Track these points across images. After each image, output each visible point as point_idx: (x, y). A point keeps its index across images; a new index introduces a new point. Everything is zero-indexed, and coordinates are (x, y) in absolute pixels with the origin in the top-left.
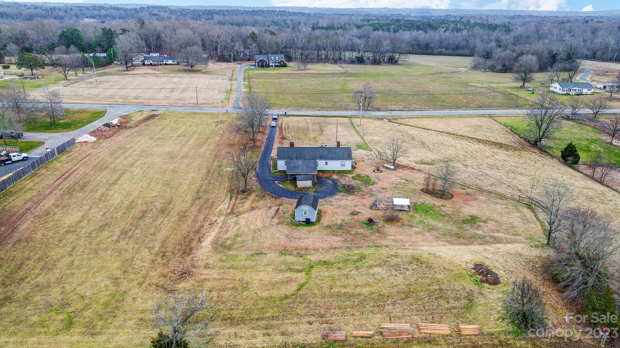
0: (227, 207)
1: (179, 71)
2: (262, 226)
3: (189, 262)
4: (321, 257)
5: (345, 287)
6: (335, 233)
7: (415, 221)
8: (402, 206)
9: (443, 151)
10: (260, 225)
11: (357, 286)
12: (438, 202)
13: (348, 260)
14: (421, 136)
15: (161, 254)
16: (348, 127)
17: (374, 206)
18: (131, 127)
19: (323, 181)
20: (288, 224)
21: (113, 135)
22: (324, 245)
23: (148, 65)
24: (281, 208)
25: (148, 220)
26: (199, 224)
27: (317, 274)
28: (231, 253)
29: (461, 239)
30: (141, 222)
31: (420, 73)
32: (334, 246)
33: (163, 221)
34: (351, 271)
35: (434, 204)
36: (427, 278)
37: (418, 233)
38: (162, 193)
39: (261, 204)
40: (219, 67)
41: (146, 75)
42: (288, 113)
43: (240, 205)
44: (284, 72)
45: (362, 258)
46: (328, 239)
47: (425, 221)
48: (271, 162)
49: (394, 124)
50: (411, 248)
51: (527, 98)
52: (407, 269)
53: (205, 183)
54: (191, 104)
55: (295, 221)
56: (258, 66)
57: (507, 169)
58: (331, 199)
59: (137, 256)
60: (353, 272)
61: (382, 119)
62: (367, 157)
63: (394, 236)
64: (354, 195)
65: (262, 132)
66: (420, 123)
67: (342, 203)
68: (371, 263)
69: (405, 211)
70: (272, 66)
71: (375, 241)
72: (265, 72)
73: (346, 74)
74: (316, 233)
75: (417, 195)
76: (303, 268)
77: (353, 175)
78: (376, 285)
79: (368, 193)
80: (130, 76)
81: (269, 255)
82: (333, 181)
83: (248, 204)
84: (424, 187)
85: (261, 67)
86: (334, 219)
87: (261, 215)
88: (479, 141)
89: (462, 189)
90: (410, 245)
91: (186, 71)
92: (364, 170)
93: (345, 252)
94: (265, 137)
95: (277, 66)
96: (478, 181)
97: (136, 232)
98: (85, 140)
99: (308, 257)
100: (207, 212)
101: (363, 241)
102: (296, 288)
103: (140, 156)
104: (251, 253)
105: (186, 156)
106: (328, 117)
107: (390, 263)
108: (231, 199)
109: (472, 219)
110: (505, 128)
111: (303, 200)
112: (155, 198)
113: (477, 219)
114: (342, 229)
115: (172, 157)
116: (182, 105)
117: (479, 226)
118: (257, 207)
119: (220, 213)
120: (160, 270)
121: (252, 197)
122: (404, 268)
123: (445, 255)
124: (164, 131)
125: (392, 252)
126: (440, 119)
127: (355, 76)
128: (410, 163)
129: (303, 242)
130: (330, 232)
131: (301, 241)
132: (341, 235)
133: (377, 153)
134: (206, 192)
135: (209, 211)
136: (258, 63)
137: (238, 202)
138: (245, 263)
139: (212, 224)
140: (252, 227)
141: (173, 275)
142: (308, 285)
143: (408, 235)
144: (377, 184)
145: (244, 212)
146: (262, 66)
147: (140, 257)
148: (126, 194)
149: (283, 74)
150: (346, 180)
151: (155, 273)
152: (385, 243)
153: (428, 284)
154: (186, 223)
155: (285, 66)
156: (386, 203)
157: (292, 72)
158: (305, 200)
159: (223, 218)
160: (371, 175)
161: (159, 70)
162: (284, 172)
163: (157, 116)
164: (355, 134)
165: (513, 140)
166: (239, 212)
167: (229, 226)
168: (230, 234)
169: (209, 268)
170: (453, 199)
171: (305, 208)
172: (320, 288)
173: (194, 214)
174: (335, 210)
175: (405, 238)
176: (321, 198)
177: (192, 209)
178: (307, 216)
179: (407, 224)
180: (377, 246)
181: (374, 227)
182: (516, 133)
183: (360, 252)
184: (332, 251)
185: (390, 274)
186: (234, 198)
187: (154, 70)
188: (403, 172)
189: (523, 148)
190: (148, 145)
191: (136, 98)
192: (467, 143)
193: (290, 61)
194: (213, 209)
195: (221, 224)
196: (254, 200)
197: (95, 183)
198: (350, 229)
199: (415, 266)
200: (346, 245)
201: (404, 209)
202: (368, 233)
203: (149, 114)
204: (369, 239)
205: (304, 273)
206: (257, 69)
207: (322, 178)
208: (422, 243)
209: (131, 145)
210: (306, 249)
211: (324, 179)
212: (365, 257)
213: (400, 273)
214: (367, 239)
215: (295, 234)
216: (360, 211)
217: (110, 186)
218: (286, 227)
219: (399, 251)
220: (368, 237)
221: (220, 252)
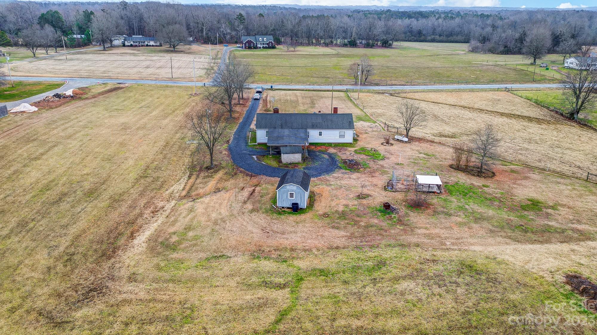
0: (181, 188)
1: (161, 51)
2: (227, 214)
3: (107, 270)
4: (315, 262)
5: (358, 318)
6: (336, 225)
7: (453, 206)
8: (429, 186)
9: (461, 124)
10: (224, 212)
11: (377, 315)
12: (477, 182)
13: (359, 267)
14: (431, 110)
15: (66, 258)
16: (345, 100)
17: (389, 186)
18: (87, 98)
19: (317, 156)
20: (267, 212)
21: (60, 105)
22: (321, 243)
23: (128, 46)
24: (258, 189)
25: (64, 206)
26: (137, 211)
27: (309, 291)
28: (175, 255)
29: (528, 234)
30: (53, 209)
31: (417, 55)
32: (335, 245)
33: (85, 207)
34: (364, 287)
35: (472, 184)
36: (494, 300)
37: (460, 224)
38: (97, 169)
39: (230, 183)
40: (204, 48)
41: (123, 55)
42: (275, 87)
43: (201, 185)
44: (272, 53)
45: (381, 264)
46: (326, 234)
47: (467, 207)
48: (250, 134)
49: (397, 98)
50: (456, 247)
51: (542, 73)
52: (458, 284)
53: (159, 158)
54: (165, 78)
55: (277, 207)
56: (245, 48)
57: (549, 143)
58: (327, 177)
59: (26, 262)
60: (368, 289)
61: (383, 93)
62: (371, 129)
63: (426, 228)
64: (359, 172)
65: (243, 104)
66: (427, 97)
67: (343, 182)
68: (396, 272)
69: (434, 192)
70: (260, 48)
71: (398, 238)
72: (253, 53)
73: (338, 55)
74: (307, 225)
75: (445, 173)
76: (286, 280)
77: (356, 149)
78: (411, 314)
79: (377, 170)
80: (106, 55)
81: (232, 260)
82: (330, 155)
83: (212, 184)
84: (454, 163)
85: (248, 49)
86: (333, 204)
87: (229, 200)
88: (502, 114)
89: (503, 165)
90: (453, 244)
91: (167, 51)
92: (369, 143)
93: (353, 254)
94: (246, 109)
95: (266, 48)
96: (520, 156)
97: (41, 223)
98: (22, 110)
99: (296, 262)
100: (152, 194)
101: (379, 237)
102: (273, 318)
103: (85, 127)
104: (205, 256)
105: (143, 127)
106: (321, 91)
107: (426, 272)
108: (190, 177)
109: (533, 204)
110: (528, 101)
111: (288, 176)
112: (85, 176)
113: (541, 205)
114: (345, 219)
115: (125, 129)
116: (155, 79)
117: (548, 214)
118: (224, 188)
119: (171, 197)
120: (55, 284)
121: (220, 174)
122: (451, 280)
123: (511, 259)
124: (125, 103)
125: (428, 255)
126: (449, 93)
127: (348, 57)
128: (427, 135)
129: (287, 239)
130: (329, 224)
131: (285, 236)
132: (345, 227)
133: (383, 125)
134: (157, 168)
135: (156, 193)
136: (245, 44)
137: (198, 181)
138: (194, 273)
139: (157, 212)
140: (214, 215)
141: (74, 293)
142: (293, 313)
143: (446, 228)
144: (388, 158)
145: (205, 195)
146: (250, 48)
147: (31, 263)
148: (47, 171)
149: (272, 55)
150: (348, 154)
151: (46, 290)
152: (414, 239)
153: (499, 312)
154: (119, 210)
155: (273, 48)
156: (405, 183)
157: (281, 53)
158: (292, 177)
159: (173, 203)
160: (379, 148)
161: (139, 51)
162: (265, 144)
163: (122, 88)
164: (353, 106)
165: (542, 113)
166: (198, 195)
167: (180, 215)
168: (179, 227)
169: (135, 281)
170: (496, 178)
171: (291, 187)
172: (315, 319)
173: (134, 197)
174: (335, 192)
175: (444, 233)
176: (313, 176)
177: (132, 191)
178: (294, 200)
179: (443, 212)
180: (402, 246)
181: (393, 216)
182: (543, 106)
183: (376, 254)
184: (332, 253)
185: (428, 291)
186: (194, 177)
187: (135, 50)
188: (420, 145)
189: (557, 122)
190: (100, 115)
191: (104, 72)
192: (488, 117)
193: (279, 44)
194: (163, 190)
195: (169, 211)
196: (221, 178)
197: (11, 158)
198: (358, 219)
199: (468, 279)
200: (354, 243)
201: (433, 190)
202: (385, 224)
203: (113, 87)
204: (387, 233)
205: (287, 290)
206: (244, 51)
207: (314, 152)
208: (470, 240)
209: (78, 116)
210: (292, 250)
211: (318, 153)
212: (385, 263)
213: (447, 292)
214: (384, 233)
215: (276, 226)
216: (369, 193)
217: (30, 162)
218: (264, 215)
219: (439, 253)
220: (386, 231)
221: (159, 254)
